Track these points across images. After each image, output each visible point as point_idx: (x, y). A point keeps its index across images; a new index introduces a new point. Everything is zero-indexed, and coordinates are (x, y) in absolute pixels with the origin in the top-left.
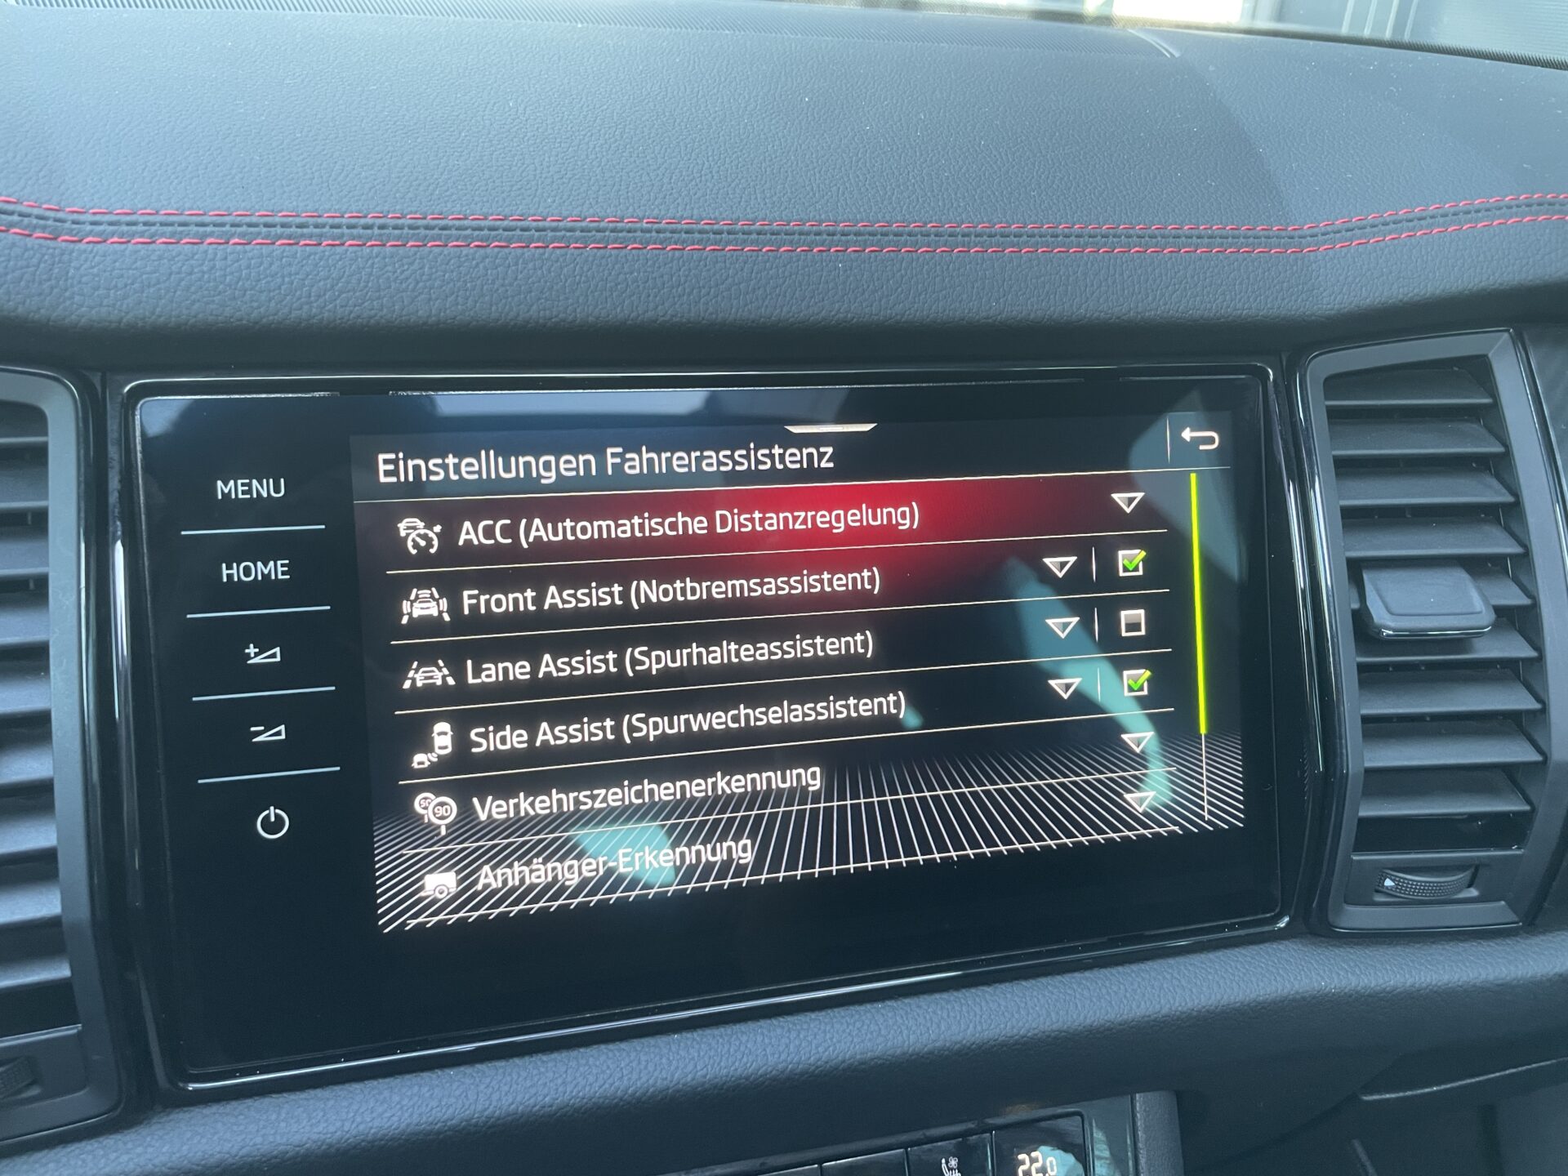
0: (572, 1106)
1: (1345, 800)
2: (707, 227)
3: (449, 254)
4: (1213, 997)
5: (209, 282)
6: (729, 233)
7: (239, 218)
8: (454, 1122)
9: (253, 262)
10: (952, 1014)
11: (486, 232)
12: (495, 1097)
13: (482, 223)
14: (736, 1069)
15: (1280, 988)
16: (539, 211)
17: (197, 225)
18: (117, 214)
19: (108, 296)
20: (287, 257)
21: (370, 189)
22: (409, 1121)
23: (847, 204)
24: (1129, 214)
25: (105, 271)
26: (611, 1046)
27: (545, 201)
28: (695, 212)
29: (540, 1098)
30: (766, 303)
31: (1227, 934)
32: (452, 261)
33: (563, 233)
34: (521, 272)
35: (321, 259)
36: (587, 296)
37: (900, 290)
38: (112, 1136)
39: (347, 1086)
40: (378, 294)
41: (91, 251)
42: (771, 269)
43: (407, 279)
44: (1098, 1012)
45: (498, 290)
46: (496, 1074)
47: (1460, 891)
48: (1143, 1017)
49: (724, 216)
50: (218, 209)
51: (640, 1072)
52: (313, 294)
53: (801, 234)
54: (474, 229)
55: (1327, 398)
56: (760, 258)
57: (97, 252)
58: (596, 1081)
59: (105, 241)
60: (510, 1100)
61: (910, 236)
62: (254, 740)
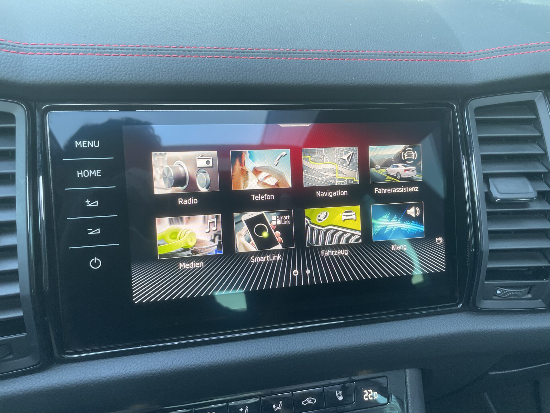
0: (202, 366)
1: (482, 261)
2: (250, 51)
3: (157, 59)
4: (434, 332)
5: (71, 68)
6: (257, 53)
7: (83, 46)
8: (159, 370)
9: (87, 61)
10: (338, 336)
11: (170, 51)
12: (174, 362)
13: (169, 49)
14: (261, 354)
15: (458, 329)
16: (190, 45)
17: (68, 48)
18: (40, 45)
19: (36, 73)
20: (99, 59)
21: (129, 37)
22: (143, 370)
23: (300, 44)
24: (403, 48)
25: (35, 64)
26: (216, 345)
27: (192, 42)
28: (245, 46)
29: (190, 363)
30: (271, 77)
31: (439, 310)
32: (158, 62)
33: (198, 52)
34: (182, 66)
35: (111, 60)
36: (206, 74)
37: (319, 73)
38: (38, 374)
39: (122, 357)
40: (131, 73)
41: (30, 57)
42: (272, 65)
43: (142, 67)
44: (392, 336)
45: (174, 71)
46: (175, 354)
47: (524, 295)
48: (408, 338)
49: (256, 47)
50: (76, 43)
51: (226, 354)
52: (108, 73)
53: (283, 53)
54: (166, 51)
55: (476, 116)
56: (268, 61)
57: (32, 58)
58: (210, 357)
59: (35, 54)
60: (180, 363)
61: (323, 54)
62: (89, 234)
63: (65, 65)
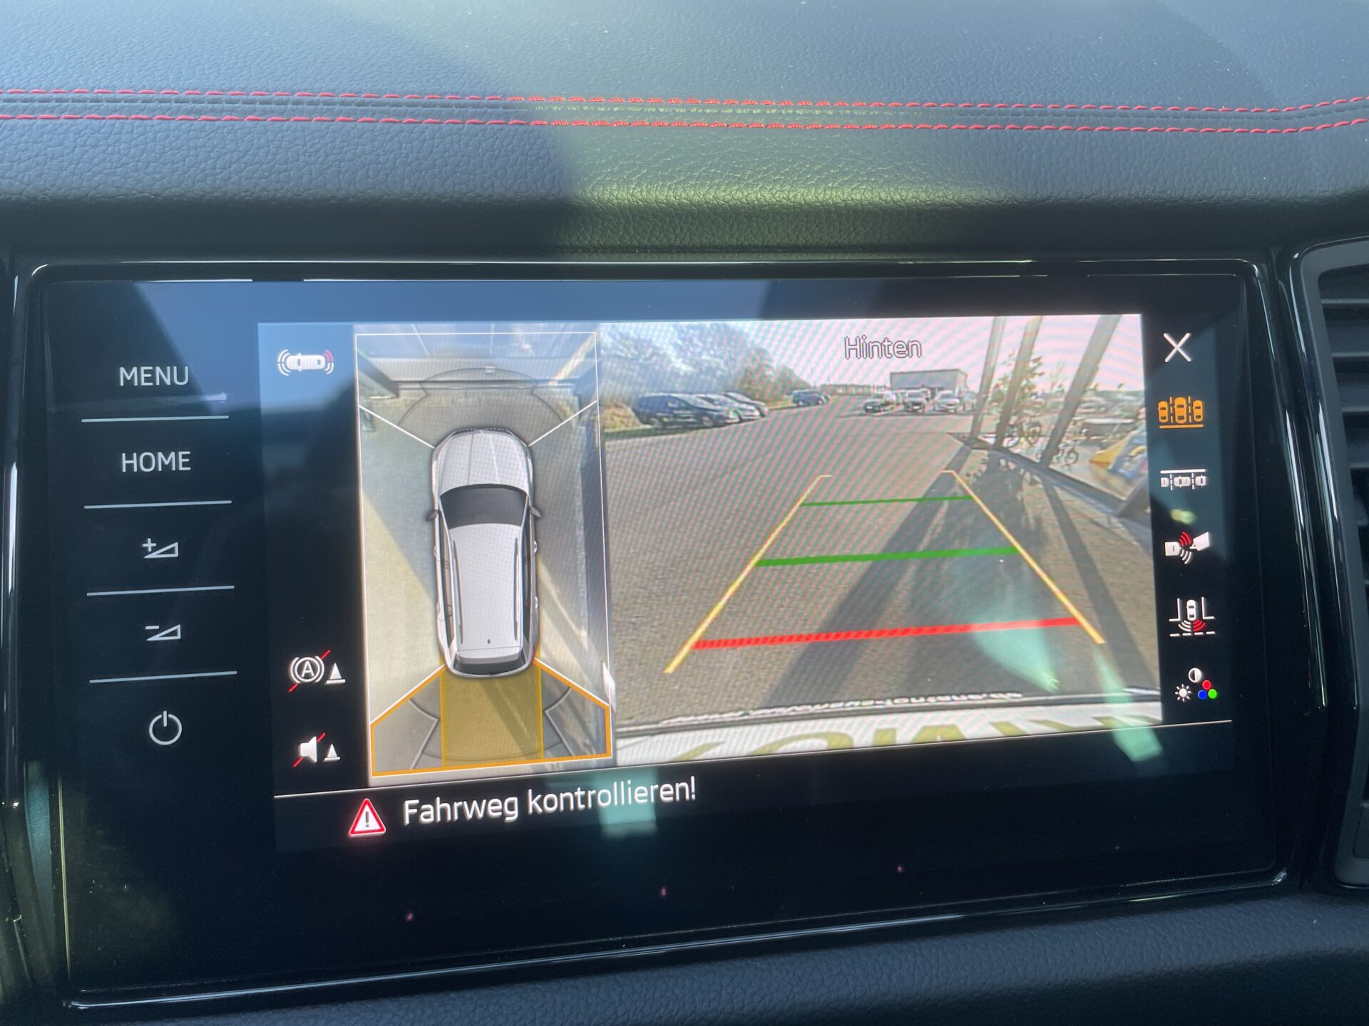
4: (1203, 957)
7: (152, 95)
10: (905, 965)
11: (400, 108)
13: (400, 100)
15: (1279, 948)
16: (461, 91)
17: (104, 101)
36: (505, 169)
44: (1071, 969)
48: (1123, 977)
52: (218, 167)
54: (387, 106)
55: (1323, 296)
59: (14, 117)
63: (93, 147)
